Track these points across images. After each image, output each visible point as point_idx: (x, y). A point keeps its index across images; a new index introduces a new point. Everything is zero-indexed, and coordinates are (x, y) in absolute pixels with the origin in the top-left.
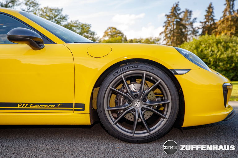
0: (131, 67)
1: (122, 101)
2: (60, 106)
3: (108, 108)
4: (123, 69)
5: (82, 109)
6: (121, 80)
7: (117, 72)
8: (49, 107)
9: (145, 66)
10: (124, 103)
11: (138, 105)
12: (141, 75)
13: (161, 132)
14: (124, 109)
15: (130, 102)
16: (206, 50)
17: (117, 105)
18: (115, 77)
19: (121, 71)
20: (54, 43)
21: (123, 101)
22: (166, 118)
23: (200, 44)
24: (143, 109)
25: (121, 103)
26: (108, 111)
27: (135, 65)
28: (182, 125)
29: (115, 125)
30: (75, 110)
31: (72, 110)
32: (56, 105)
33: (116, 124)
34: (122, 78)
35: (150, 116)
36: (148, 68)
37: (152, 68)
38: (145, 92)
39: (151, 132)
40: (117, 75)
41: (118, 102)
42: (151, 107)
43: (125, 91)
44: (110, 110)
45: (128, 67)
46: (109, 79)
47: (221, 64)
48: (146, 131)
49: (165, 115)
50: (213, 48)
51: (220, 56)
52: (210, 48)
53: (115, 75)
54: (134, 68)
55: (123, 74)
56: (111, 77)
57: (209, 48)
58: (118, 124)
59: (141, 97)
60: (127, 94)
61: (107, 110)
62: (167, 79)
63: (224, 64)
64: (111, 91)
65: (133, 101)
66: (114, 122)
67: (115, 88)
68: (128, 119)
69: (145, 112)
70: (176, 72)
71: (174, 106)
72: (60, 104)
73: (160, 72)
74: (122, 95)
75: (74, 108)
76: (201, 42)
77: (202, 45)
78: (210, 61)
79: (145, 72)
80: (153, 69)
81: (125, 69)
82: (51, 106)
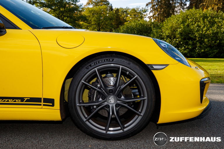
0: (106, 61)
1: (95, 96)
2: (27, 101)
3: (80, 103)
4: (97, 63)
5: (51, 104)
6: (95, 74)
7: (90, 66)
8: (14, 102)
9: (121, 60)
10: (97, 99)
11: (112, 101)
12: (117, 69)
13: (135, 129)
14: (97, 105)
15: (104, 98)
16: (192, 24)
17: (91, 100)
18: (88, 70)
19: (95, 64)
20: (19, 28)
21: (97, 96)
22: (141, 116)
23: (187, 18)
24: (117, 105)
25: (95, 99)
26: (80, 106)
27: (110, 58)
28: (157, 122)
29: (87, 122)
30: (44, 105)
31: (41, 105)
32: (22, 99)
33: (88, 120)
34: (95, 72)
35: (125, 112)
36: (124, 62)
37: (128, 62)
38: (120, 87)
39: (125, 130)
40: (90, 68)
41: (92, 97)
42: (125, 104)
43: (99, 86)
44: (82, 106)
45: (102, 60)
46: (81, 72)
47: (206, 40)
48: (119, 128)
49: (141, 113)
50: (199, 23)
51: (205, 32)
52: (197, 23)
53: (88, 69)
54: (109, 61)
55: (97, 68)
56: (84, 70)
57: (195, 23)
58: (90, 121)
59: (116, 92)
60: (100, 89)
61: (78, 106)
62: (144, 75)
63: (209, 41)
64: (84, 86)
65: (107, 97)
66: (86, 118)
67: (89, 82)
68: (102, 114)
69: (119, 108)
70: (153, 67)
71: (150, 103)
72: (26, 99)
73: (137, 67)
74: (96, 90)
75: (42, 103)
76: (187, 16)
77: (189, 19)
78: (195, 36)
79: (121, 66)
80: (129, 64)
81: (99, 62)
82: (17, 100)
